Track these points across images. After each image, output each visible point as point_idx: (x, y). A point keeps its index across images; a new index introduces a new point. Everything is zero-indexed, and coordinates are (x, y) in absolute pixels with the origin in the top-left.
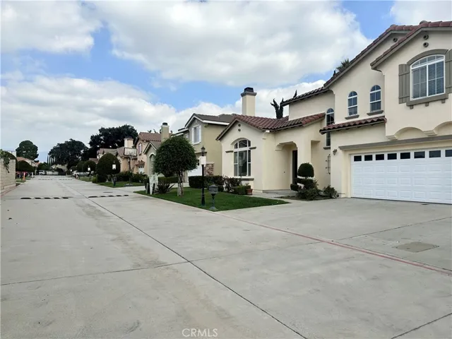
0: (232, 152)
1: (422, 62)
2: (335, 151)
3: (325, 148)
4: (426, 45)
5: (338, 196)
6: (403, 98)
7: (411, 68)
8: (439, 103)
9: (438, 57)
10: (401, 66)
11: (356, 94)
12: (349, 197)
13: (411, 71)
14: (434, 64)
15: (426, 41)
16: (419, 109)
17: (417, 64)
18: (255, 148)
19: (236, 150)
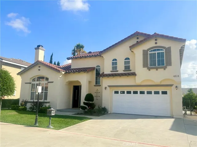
0: (30, 83)
1: (154, 50)
2: (106, 88)
3: (95, 86)
4: (156, 43)
5: (108, 112)
6: (145, 65)
7: (149, 53)
8: (163, 69)
9: (161, 50)
10: (144, 51)
11: (117, 60)
12: (112, 113)
13: (149, 54)
14: (160, 53)
15: (156, 42)
16: (153, 71)
17: (152, 51)
18: (52, 82)
19: (34, 83)
